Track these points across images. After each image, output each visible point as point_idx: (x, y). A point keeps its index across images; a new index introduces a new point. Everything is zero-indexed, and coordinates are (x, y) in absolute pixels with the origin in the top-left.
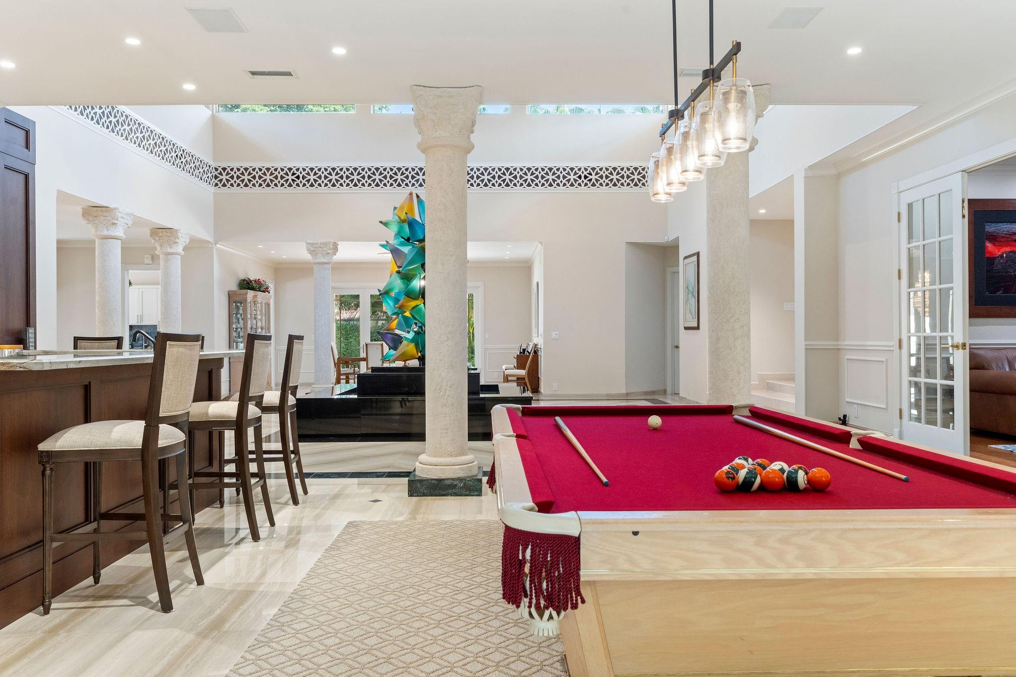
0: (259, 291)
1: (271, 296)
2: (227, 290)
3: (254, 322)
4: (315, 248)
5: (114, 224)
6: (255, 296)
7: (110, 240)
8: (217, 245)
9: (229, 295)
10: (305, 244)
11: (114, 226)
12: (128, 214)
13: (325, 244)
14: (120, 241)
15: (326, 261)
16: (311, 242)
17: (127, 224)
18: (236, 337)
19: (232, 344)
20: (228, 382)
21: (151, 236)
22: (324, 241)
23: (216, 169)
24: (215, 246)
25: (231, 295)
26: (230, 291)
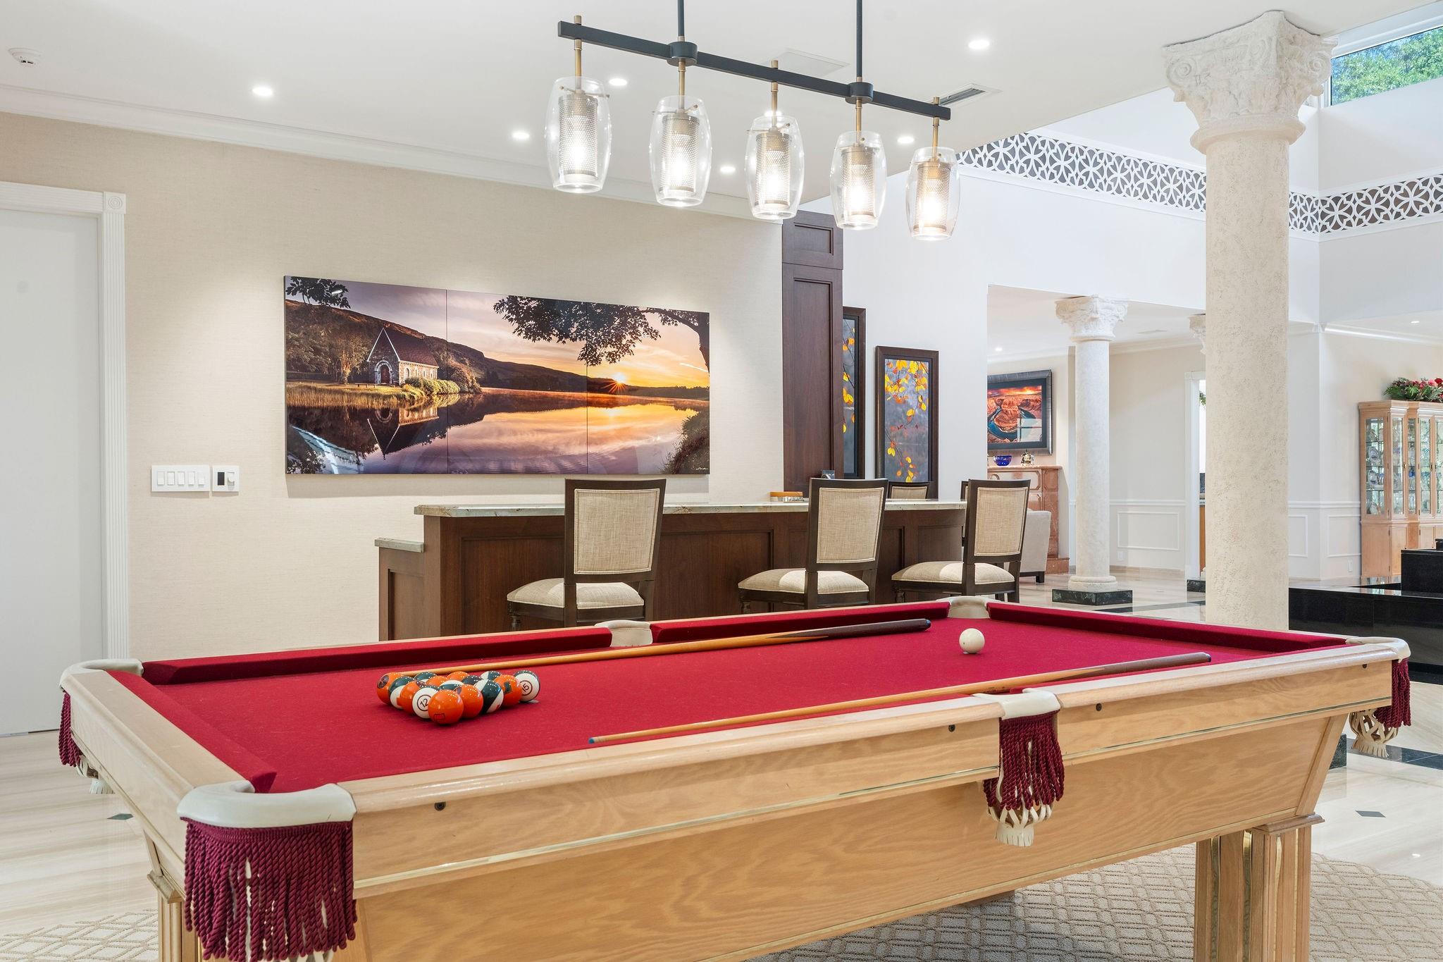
0: (1424, 400)
2: (1357, 402)
3: (1410, 454)
5: (1093, 319)
6: (1412, 411)
7: (1093, 342)
8: (1326, 329)
9: (1359, 410)
11: (1094, 323)
12: (1118, 302)
14: (1108, 343)
17: (1118, 317)
18: (1373, 482)
19: (1364, 493)
20: (1357, 559)
21: (1191, 327)
23: (1324, 202)
24: (1321, 331)
25: (1362, 409)
26: (1360, 403)
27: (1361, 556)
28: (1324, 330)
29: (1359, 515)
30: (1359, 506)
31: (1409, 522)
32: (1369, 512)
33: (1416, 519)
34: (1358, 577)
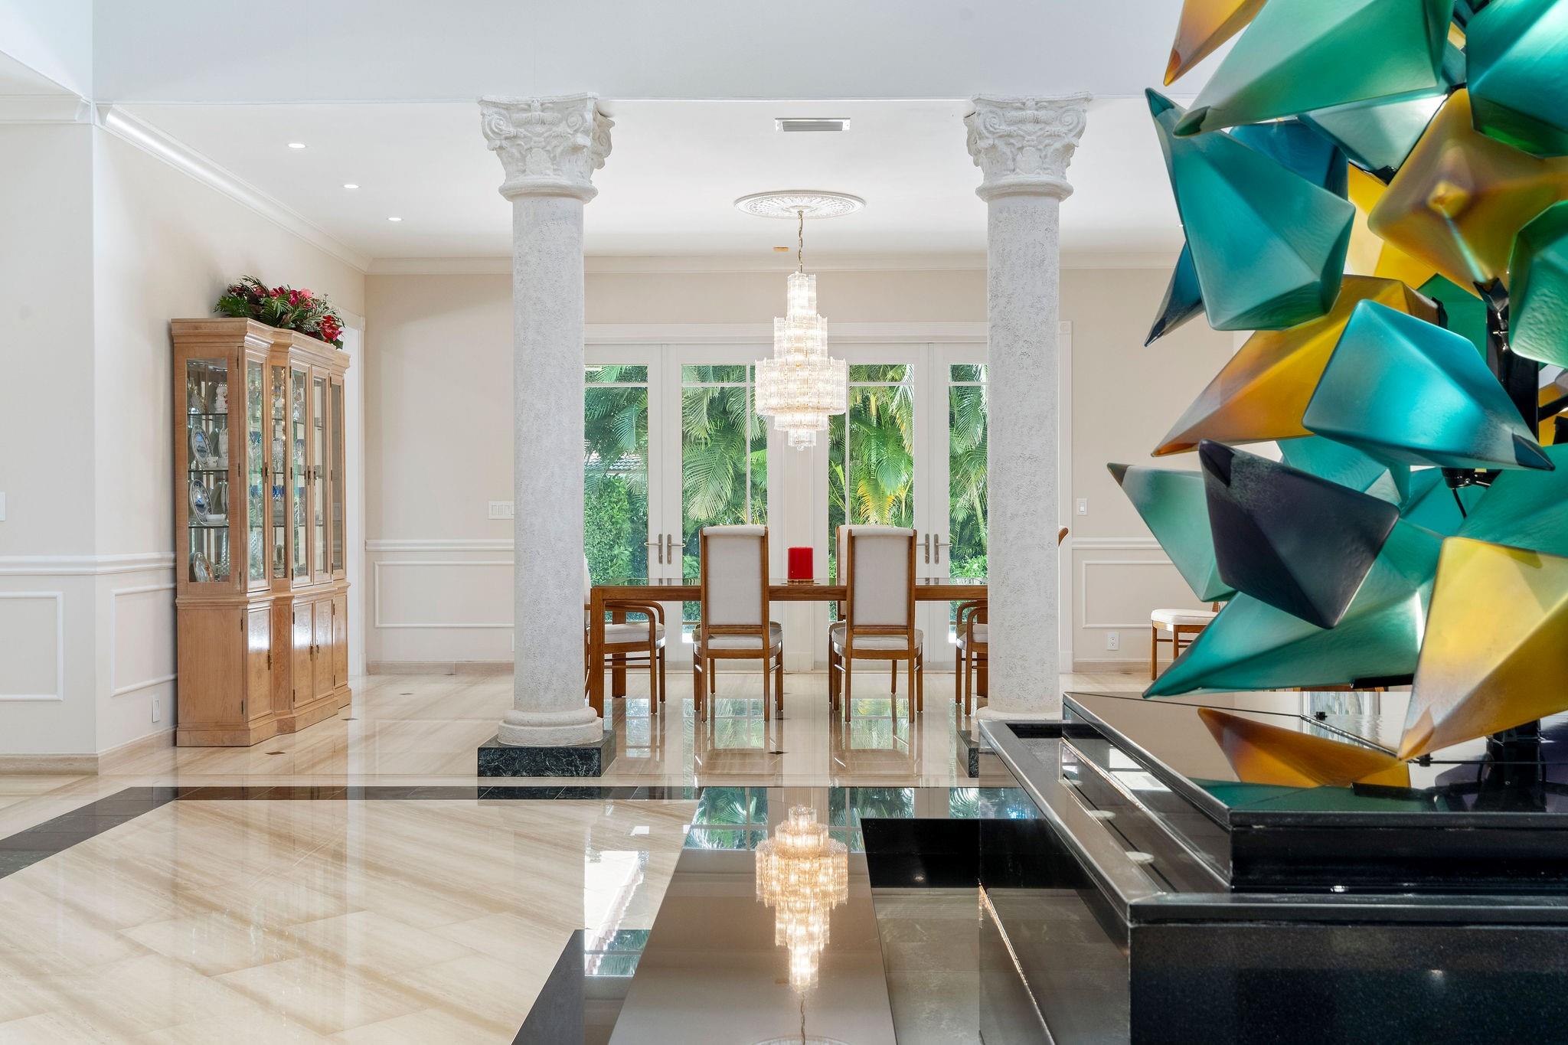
0: (298, 329)
1: (346, 359)
2: (166, 315)
3: (277, 446)
4: (518, 124)
6: (279, 349)
8: (111, 118)
9: (173, 339)
10: (476, 110)
13: (565, 108)
15: (564, 181)
16: (504, 98)
18: (200, 506)
19: (182, 533)
20: (167, 691)
22: (558, 93)
24: (98, 122)
25: (179, 336)
26: (174, 321)
27: (176, 680)
28: (103, 119)
29: (171, 585)
30: (171, 564)
31: (272, 597)
32: (193, 578)
33: (287, 589)
34: (171, 731)
